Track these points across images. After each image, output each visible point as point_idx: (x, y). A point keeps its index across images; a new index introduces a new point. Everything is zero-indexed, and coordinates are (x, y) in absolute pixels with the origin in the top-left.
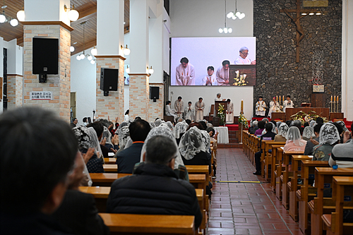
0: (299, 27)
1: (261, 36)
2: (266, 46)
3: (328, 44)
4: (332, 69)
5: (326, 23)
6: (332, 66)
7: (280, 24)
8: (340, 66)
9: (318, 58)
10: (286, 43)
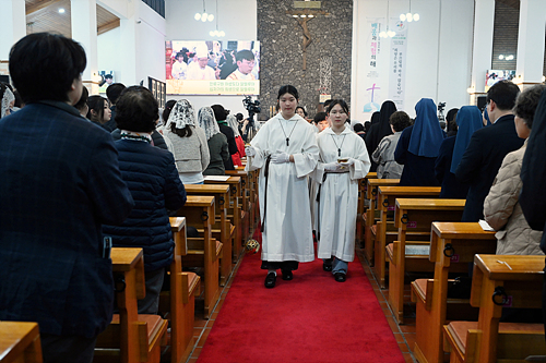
0: (306, 31)
1: (265, 41)
2: (271, 51)
3: (338, 49)
4: (341, 78)
5: (336, 27)
6: (341, 74)
7: (285, 27)
8: (349, 74)
9: (326, 65)
10: (292, 48)
